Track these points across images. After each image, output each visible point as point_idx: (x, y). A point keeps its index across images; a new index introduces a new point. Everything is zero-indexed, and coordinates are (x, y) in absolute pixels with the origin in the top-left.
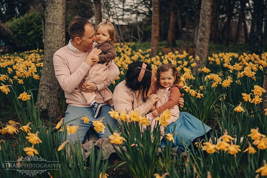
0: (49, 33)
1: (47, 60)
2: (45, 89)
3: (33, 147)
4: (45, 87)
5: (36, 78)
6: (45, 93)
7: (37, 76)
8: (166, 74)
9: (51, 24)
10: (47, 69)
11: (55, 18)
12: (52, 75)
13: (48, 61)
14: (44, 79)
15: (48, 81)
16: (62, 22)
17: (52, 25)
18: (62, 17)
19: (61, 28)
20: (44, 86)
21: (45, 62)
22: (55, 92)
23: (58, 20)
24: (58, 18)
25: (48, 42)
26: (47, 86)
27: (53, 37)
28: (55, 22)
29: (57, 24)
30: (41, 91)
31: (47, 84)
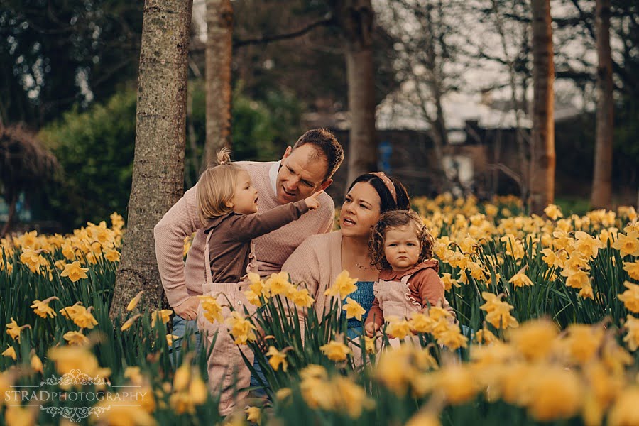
0: (144, 140)
1: (138, 206)
2: (130, 280)
3: (81, 331)
4: (131, 276)
5: (110, 257)
6: (129, 291)
7: (115, 253)
8: (403, 231)
9: (149, 116)
10: (136, 230)
11: (159, 100)
12: (149, 245)
13: (141, 210)
14: (129, 255)
15: (138, 260)
16: (177, 112)
17: (153, 119)
18: (177, 98)
19: (173, 126)
20: (128, 274)
21: (133, 211)
22: (156, 289)
23: (166, 105)
24: (168, 102)
25: (141, 161)
26: (136, 273)
27: (154, 149)
28: (160, 111)
29: (163, 115)
30: (121, 286)
31: (135, 267)
